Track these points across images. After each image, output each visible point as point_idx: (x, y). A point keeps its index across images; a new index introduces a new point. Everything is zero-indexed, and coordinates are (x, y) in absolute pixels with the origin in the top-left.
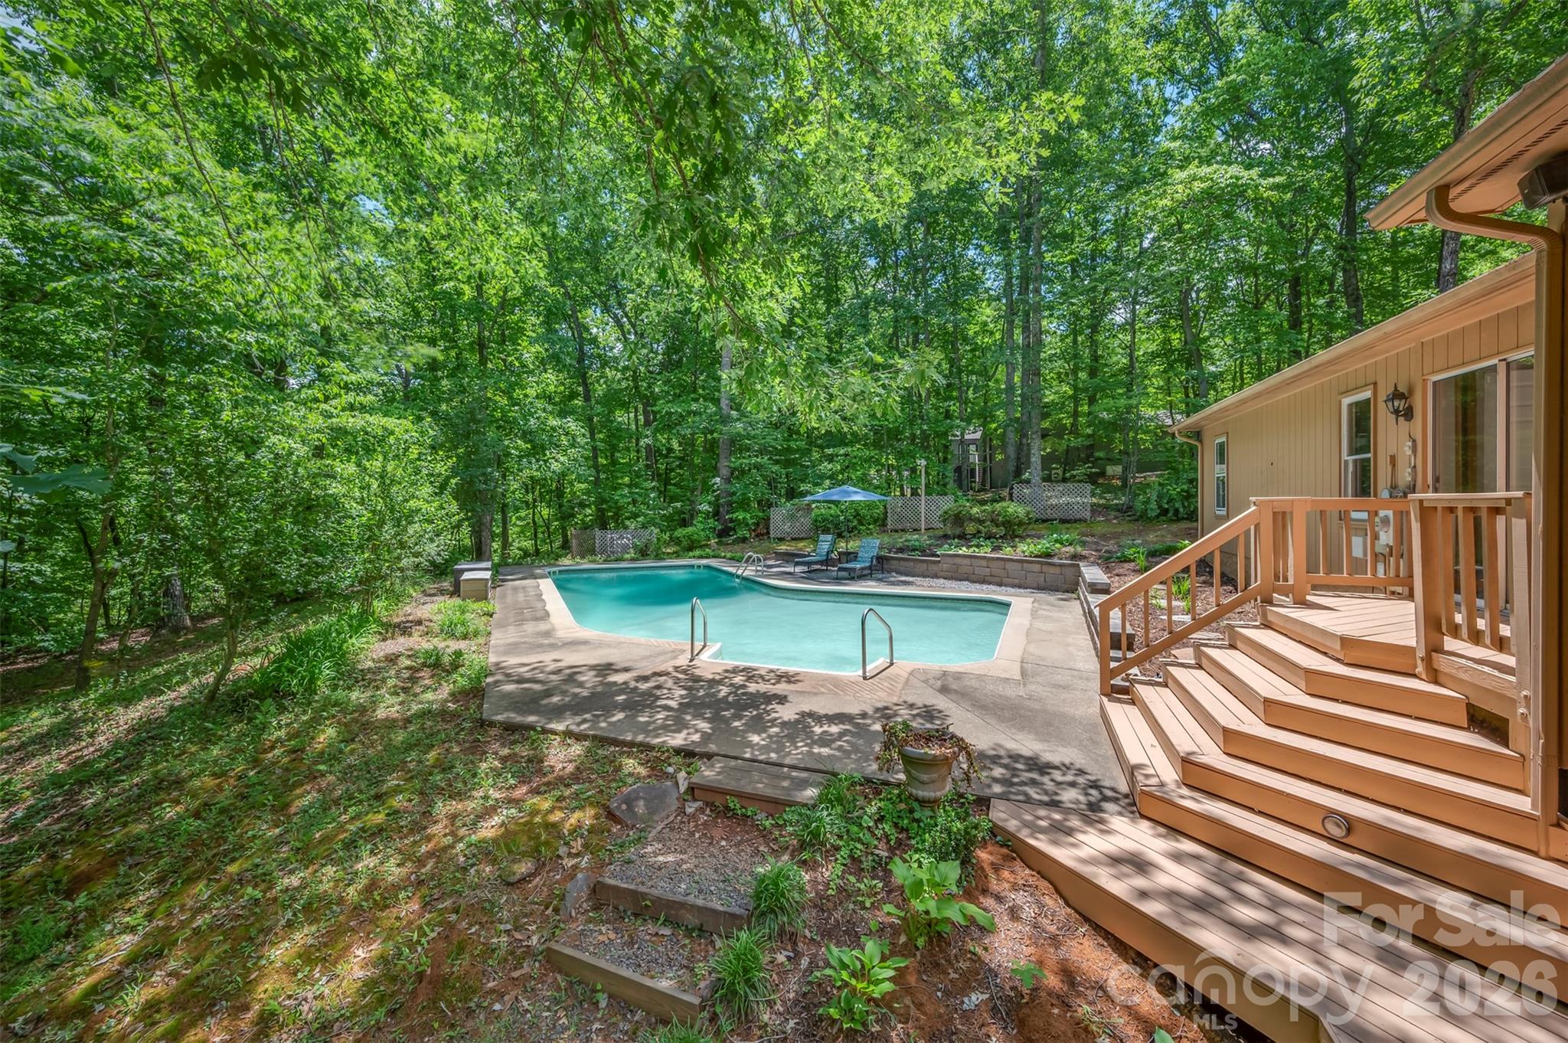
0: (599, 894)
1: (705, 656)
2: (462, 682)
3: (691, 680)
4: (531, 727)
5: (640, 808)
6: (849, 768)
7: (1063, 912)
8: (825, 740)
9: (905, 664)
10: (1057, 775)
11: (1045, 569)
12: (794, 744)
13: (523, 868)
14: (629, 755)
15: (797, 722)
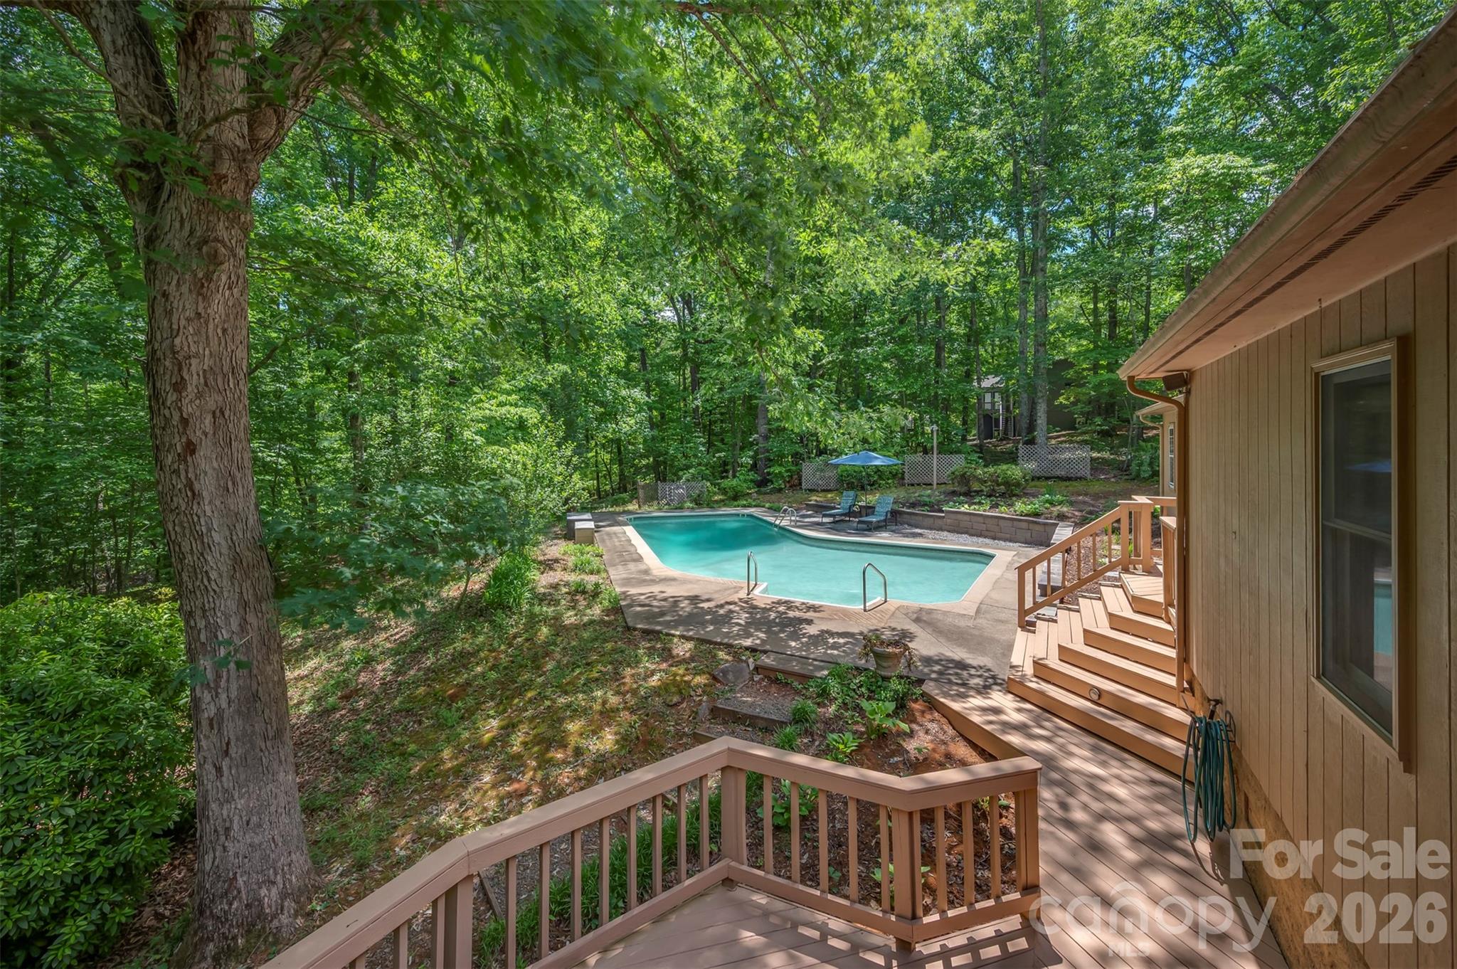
0: (715, 712)
1: (757, 592)
2: (606, 603)
3: (751, 608)
4: (659, 632)
5: (730, 677)
6: (847, 661)
7: (951, 731)
8: (835, 646)
9: (894, 602)
10: (973, 672)
11: (1031, 526)
12: (816, 647)
13: (675, 699)
14: (720, 649)
15: (818, 636)
